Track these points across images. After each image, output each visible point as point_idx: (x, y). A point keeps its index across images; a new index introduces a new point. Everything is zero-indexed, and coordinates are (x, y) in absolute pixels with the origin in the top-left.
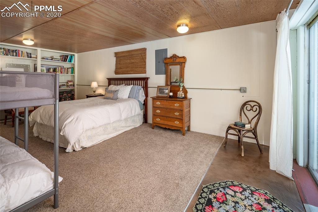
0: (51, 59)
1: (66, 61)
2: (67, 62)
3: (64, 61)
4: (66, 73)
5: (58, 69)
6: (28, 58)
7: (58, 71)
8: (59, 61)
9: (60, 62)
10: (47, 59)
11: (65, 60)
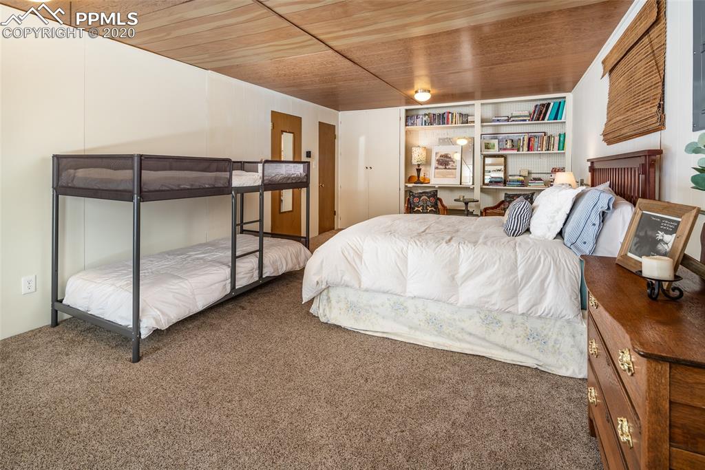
0: (505, 120)
1: (543, 119)
2: (546, 121)
3: (538, 120)
4: (544, 148)
5: (524, 141)
6: (463, 125)
7: (523, 144)
8: (525, 120)
9: (527, 122)
10: (498, 120)
11: (540, 115)
